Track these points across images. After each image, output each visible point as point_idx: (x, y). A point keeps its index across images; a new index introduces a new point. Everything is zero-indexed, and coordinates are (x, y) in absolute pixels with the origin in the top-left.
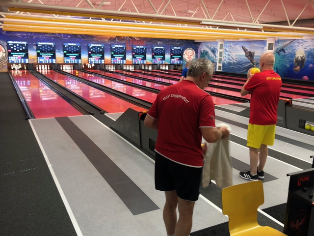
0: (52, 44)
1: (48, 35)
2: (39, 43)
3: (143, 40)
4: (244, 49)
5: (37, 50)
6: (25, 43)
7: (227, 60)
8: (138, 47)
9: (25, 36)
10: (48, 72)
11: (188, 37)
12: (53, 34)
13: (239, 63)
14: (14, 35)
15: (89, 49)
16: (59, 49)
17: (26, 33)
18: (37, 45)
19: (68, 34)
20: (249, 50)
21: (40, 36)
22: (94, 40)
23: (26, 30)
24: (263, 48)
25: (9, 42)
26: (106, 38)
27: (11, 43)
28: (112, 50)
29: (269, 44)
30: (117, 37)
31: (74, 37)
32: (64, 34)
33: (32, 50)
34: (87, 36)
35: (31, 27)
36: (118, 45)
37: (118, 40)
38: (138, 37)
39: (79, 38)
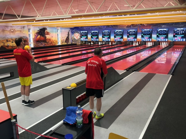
0: (97, 31)
1: (96, 27)
2: (92, 31)
3: (150, 25)
5: (91, 35)
14: (83, 28)
17: (87, 27)
21: (93, 28)
22: (118, 28)
26: (125, 26)
27: (82, 32)
28: (128, 33)
30: (132, 25)
31: (108, 27)
34: (114, 26)
38: (146, 24)
39: (110, 27)
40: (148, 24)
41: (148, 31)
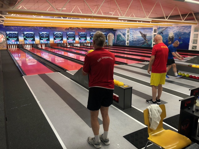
0: (33, 33)
1: (30, 28)
2: (25, 32)
3: (84, 29)
4: (141, 33)
5: (24, 36)
6: (16, 32)
7: (132, 39)
8: (82, 33)
9: (16, 28)
10: (31, 49)
11: (110, 27)
12: (33, 27)
13: (138, 41)
14: (10, 28)
15: (54, 35)
16: (37, 36)
17: (17, 26)
18: (24, 34)
19: (41, 27)
20: (143, 33)
21: (25, 28)
22: (57, 30)
23: (17, 25)
24: (151, 32)
25: (7, 32)
26: (64, 28)
27: (8, 32)
28: (67, 35)
29: (154, 30)
30: (70, 28)
31: (45, 28)
32: (39, 27)
33: (21, 36)
34: (53, 28)
35: (20, 23)
36: (71, 32)
37: (71, 29)
38: (81, 28)
39: (48, 29)
40: (83, 28)
41: (84, 34)
